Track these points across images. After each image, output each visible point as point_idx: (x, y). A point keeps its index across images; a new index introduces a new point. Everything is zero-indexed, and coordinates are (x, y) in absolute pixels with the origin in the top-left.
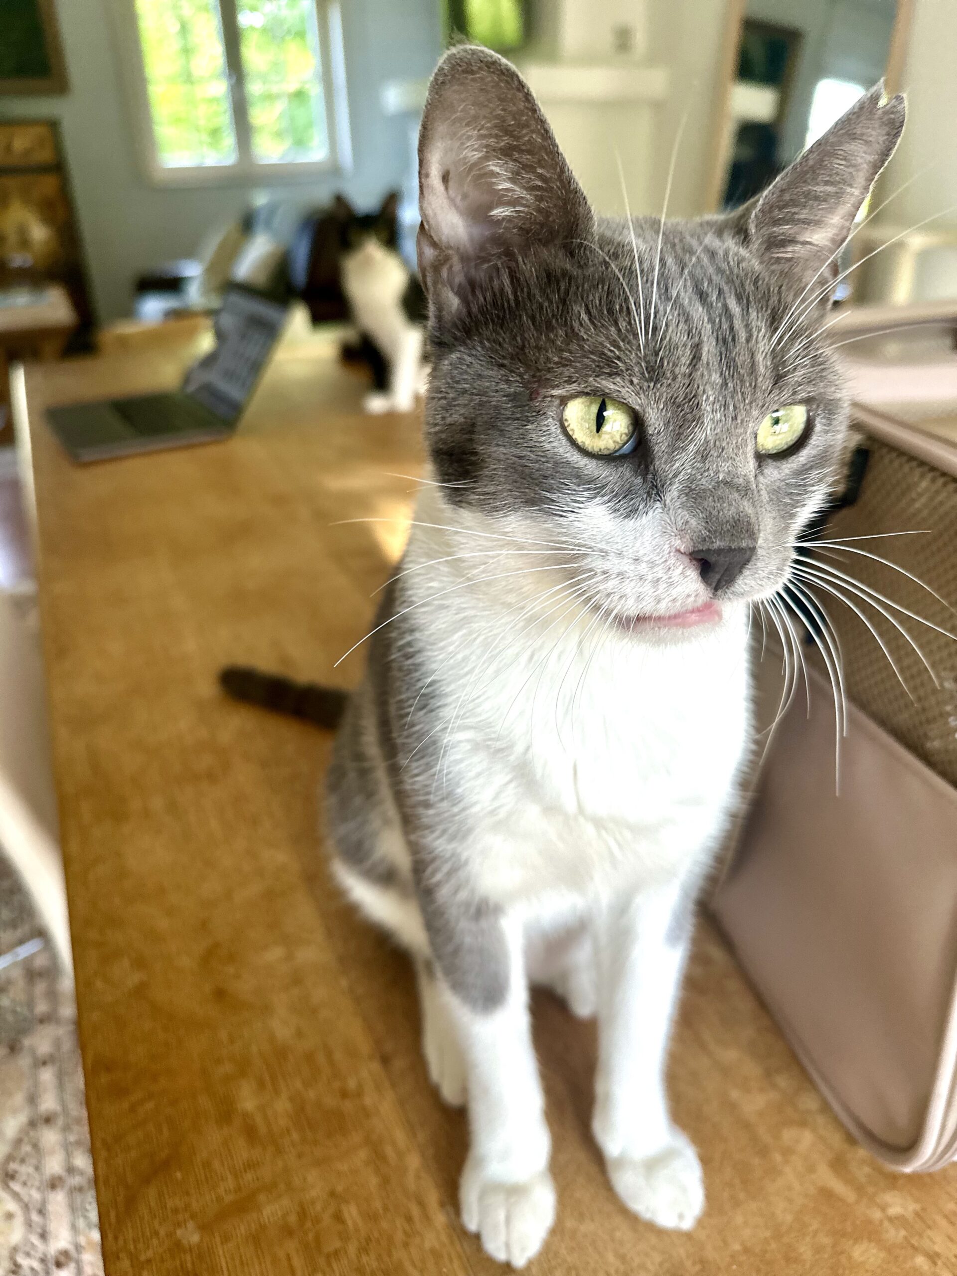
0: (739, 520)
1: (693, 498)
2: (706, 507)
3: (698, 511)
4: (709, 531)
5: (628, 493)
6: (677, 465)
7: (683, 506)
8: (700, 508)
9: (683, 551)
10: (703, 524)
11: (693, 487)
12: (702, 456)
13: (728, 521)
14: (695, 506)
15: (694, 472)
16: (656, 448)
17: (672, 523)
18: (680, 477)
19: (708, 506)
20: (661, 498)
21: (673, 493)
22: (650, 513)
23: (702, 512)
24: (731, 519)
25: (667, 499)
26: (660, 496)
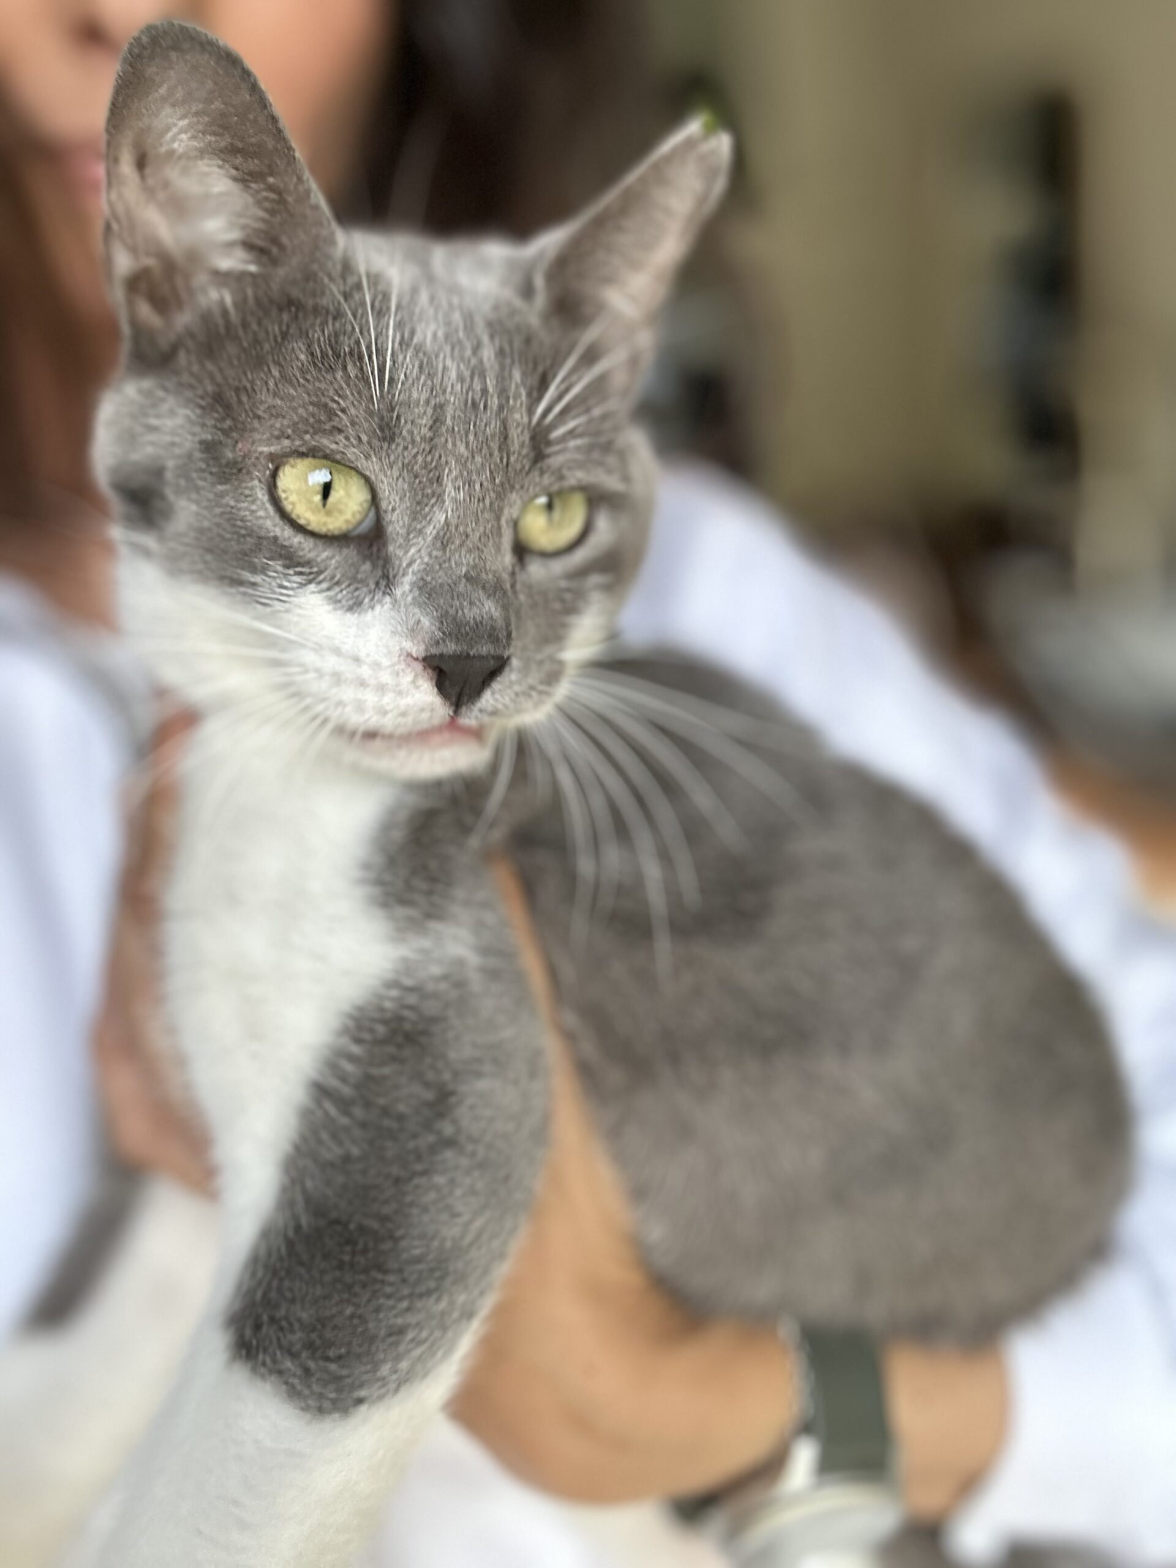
0: (481, 623)
1: (428, 592)
2: (441, 603)
3: (431, 608)
4: (444, 633)
5: (354, 581)
6: (413, 551)
7: (415, 601)
8: (434, 605)
9: (415, 656)
10: (436, 623)
11: (429, 579)
12: (442, 543)
13: (468, 623)
14: (429, 602)
15: (432, 562)
16: (390, 529)
17: (403, 622)
18: (415, 567)
19: (444, 603)
21: (405, 586)
22: (378, 608)
23: (437, 611)
24: (472, 621)
25: (398, 592)
26: (391, 590)
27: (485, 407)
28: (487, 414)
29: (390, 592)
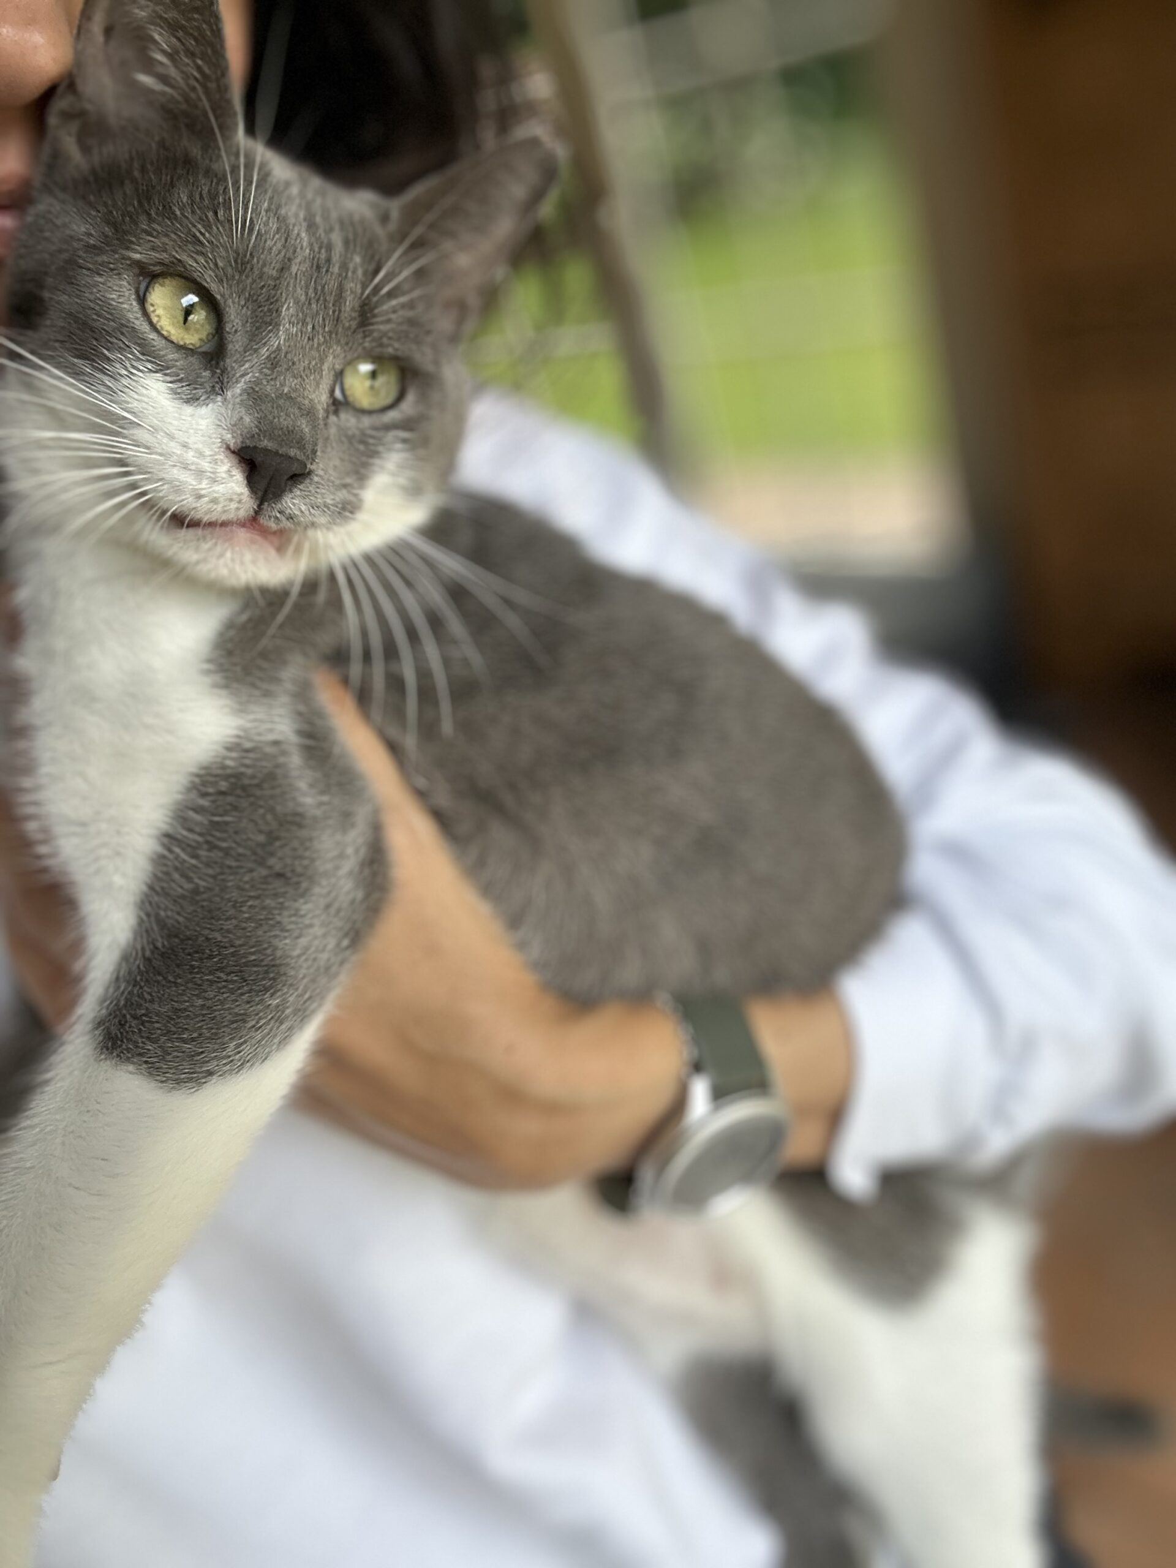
0: (292, 431)
1: (254, 399)
2: (263, 409)
3: (254, 410)
4: (260, 430)
5: (192, 382)
6: (247, 366)
7: (242, 403)
8: (257, 408)
9: (232, 449)
10: (256, 422)
11: (257, 389)
12: (272, 364)
13: (282, 429)
14: (253, 406)
15: (261, 377)
16: (230, 346)
17: (228, 417)
18: (248, 378)
19: (265, 409)
20: (224, 394)
21: (236, 390)
22: (210, 405)
23: (258, 414)
24: (285, 429)
25: (229, 394)
26: (223, 391)
27: (327, 271)
28: (327, 276)
29: (222, 393)
